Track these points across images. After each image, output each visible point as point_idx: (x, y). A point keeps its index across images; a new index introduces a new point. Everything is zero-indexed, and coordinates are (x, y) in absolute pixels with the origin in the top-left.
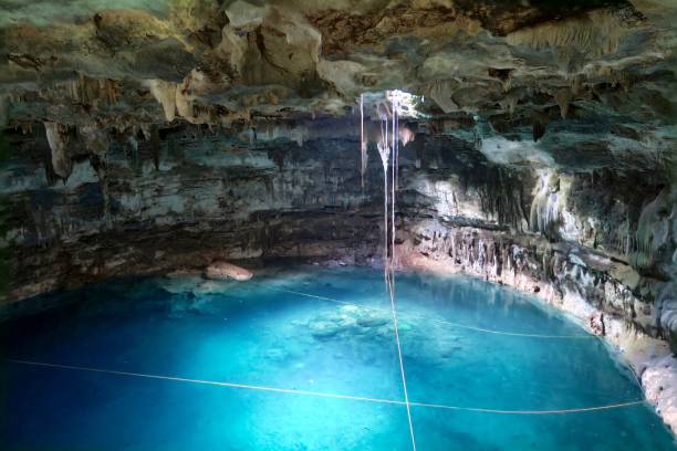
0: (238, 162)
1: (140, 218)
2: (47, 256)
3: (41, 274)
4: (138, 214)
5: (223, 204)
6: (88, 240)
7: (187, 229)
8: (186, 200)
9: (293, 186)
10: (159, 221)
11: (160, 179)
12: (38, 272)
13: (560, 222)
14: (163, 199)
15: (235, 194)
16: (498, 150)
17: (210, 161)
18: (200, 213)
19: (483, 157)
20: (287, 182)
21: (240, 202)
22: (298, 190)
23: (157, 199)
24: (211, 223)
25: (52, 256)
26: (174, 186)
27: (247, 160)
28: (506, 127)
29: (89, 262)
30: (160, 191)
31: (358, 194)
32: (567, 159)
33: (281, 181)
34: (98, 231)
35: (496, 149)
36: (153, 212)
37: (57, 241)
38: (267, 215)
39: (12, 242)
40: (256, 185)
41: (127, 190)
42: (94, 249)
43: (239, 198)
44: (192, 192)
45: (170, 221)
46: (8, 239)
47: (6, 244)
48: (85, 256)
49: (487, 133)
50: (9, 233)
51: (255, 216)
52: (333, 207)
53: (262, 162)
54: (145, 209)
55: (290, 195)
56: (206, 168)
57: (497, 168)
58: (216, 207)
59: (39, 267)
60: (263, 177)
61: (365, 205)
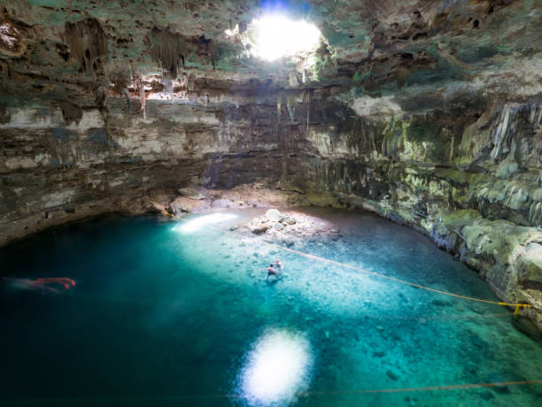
0: (195, 120)
1: (132, 154)
2: (66, 175)
3: (64, 187)
4: (130, 152)
5: (186, 149)
6: (97, 167)
7: (163, 163)
8: (162, 144)
9: (231, 137)
10: (144, 158)
11: (145, 129)
12: (61, 185)
13: (402, 149)
14: (146, 143)
15: (195, 142)
16: (364, 106)
17: (177, 119)
18: (171, 154)
19: (353, 112)
20: (227, 135)
21: (197, 147)
22: (234, 140)
23: (143, 143)
24: (178, 160)
25: (70, 175)
26: (154, 135)
27: (202, 119)
28: (373, 88)
29: (99, 181)
30: (145, 137)
33: (223, 133)
34: (103, 162)
35: (363, 105)
36: (141, 150)
37: (72, 166)
38: (214, 156)
39: (40, 165)
40: (205, 136)
41: (123, 135)
42: (101, 172)
43: (196, 144)
44: (166, 139)
45: (152, 158)
46: (36, 160)
47: (35, 165)
48: (95, 177)
49: (359, 94)
50: (37, 157)
51: (207, 156)
52: (254, 151)
53: (212, 120)
54: (135, 148)
55: (229, 142)
56: (175, 124)
57: (361, 120)
58: (182, 150)
59: (59, 182)
60: (211, 130)
61: (274, 150)
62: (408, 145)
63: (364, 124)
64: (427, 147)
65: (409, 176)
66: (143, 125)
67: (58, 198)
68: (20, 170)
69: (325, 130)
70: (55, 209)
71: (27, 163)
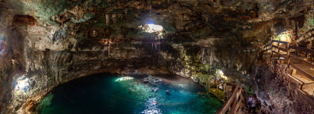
0: (129, 48)
1: (113, 57)
3: (98, 65)
5: (126, 56)
6: (105, 60)
7: (120, 60)
8: (121, 55)
10: (116, 58)
13: (185, 58)
15: (129, 54)
16: (175, 46)
17: (125, 48)
18: (123, 57)
19: (172, 47)
21: (129, 56)
22: (140, 54)
24: (124, 59)
25: (100, 62)
26: (119, 52)
27: (131, 48)
28: (177, 41)
30: (117, 53)
31: (150, 55)
32: (186, 47)
33: (137, 52)
34: (107, 59)
36: (115, 56)
37: (101, 60)
38: (134, 59)
39: (95, 59)
40: (132, 53)
44: (122, 53)
45: (118, 58)
48: (105, 63)
49: (174, 43)
50: (95, 57)
51: (132, 58)
53: (134, 48)
55: (138, 55)
56: (124, 49)
57: (175, 49)
59: (98, 63)
60: (133, 51)
61: (151, 57)
62: (186, 57)
64: (190, 57)
65: (187, 65)
66: (117, 50)
67: (96, 68)
68: (92, 60)
69: (165, 52)
70: (96, 70)
71: (93, 59)
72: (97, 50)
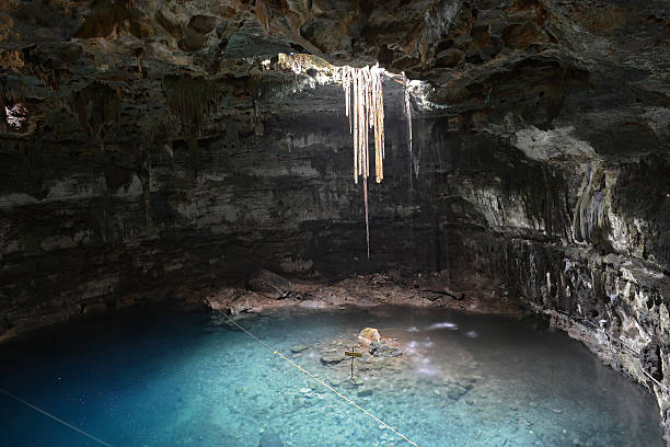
0: (285, 172)
1: (196, 225)
2: (109, 256)
3: (103, 272)
4: (193, 223)
5: (274, 215)
6: (148, 245)
7: (240, 238)
8: (238, 210)
9: (339, 196)
10: (215, 230)
11: (214, 189)
12: (100, 270)
13: (608, 228)
14: (216, 208)
15: (286, 205)
17: (259, 172)
18: (253, 223)
20: (333, 192)
21: (289, 213)
22: (344, 200)
23: (211, 209)
24: (262, 232)
25: (114, 257)
26: (227, 197)
27: (293, 170)
29: (150, 265)
30: (213, 201)
33: (327, 191)
34: (157, 237)
35: (532, 143)
36: (208, 219)
37: (119, 244)
39: (80, 242)
41: (184, 199)
42: (154, 252)
43: (289, 208)
44: (244, 202)
45: (225, 229)
46: (75, 239)
47: (75, 244)
48: (147, 259)
49: (520, 124)
50: (77, 235)
51: (305, 225)
52: (381, 218)
53: (308, 171)
54: (200, 217)
55: (336, 204)
56: (256, 179)
57: (538, 166)
58: (268, 217)
59: (100, 266)
61: (415, 215)
62: (616, 223)
63: (548, 174)
64: (643, 228)
65: (629, 284)
66: (211, 184)
68: (58, 251)
69: (487, 184)
70: (92, 301)
71: (65, 242)
72: (87, 193)
